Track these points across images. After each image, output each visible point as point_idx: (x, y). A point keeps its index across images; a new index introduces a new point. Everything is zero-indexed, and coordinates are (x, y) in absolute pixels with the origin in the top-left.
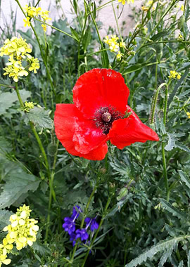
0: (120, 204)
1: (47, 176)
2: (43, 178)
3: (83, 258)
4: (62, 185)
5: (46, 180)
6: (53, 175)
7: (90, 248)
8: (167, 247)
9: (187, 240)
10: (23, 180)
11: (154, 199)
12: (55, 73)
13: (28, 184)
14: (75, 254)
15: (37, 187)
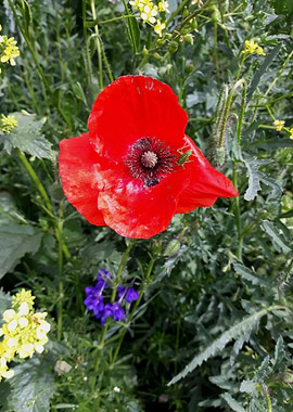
0: (169, 265)
1: (52, 224)
2: (45, 228)
3: (117, 341)
4: (76, 236)
5: (51, 231)
6: (61, 223)
7: (127, 326)
8: (244, 329)
9: (271, 313)
10: (16, 235)
11: (220, 250)
12: (42, 35)
13: (23, 242)
14: (106, 336)
15: (39, 246)
